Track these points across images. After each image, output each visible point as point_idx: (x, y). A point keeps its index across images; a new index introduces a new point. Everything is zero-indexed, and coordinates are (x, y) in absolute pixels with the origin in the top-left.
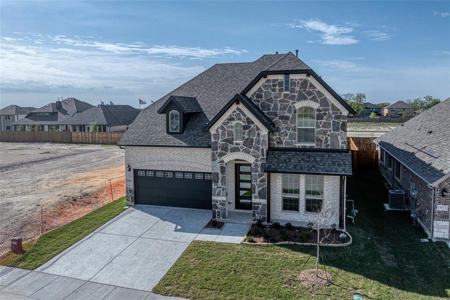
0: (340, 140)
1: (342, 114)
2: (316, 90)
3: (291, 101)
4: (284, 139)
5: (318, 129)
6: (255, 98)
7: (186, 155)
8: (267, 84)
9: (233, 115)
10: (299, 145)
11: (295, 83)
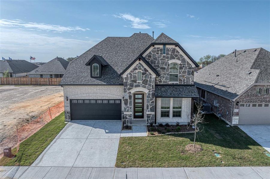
0: (191, 80)
1: (192, 67)
2: (179, 54)
3: (167, 60)
4: (163, 80)
5: (180, 74)
6: (147, 58)
7: (104, 90)
8: (154, 50)
9: (137, 67)
10: (170, 83)
11: (169, 50)
